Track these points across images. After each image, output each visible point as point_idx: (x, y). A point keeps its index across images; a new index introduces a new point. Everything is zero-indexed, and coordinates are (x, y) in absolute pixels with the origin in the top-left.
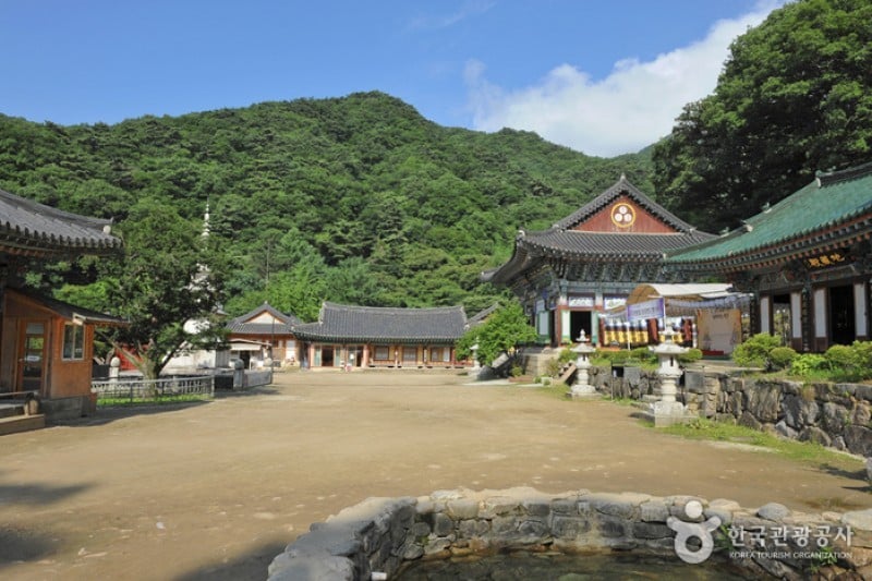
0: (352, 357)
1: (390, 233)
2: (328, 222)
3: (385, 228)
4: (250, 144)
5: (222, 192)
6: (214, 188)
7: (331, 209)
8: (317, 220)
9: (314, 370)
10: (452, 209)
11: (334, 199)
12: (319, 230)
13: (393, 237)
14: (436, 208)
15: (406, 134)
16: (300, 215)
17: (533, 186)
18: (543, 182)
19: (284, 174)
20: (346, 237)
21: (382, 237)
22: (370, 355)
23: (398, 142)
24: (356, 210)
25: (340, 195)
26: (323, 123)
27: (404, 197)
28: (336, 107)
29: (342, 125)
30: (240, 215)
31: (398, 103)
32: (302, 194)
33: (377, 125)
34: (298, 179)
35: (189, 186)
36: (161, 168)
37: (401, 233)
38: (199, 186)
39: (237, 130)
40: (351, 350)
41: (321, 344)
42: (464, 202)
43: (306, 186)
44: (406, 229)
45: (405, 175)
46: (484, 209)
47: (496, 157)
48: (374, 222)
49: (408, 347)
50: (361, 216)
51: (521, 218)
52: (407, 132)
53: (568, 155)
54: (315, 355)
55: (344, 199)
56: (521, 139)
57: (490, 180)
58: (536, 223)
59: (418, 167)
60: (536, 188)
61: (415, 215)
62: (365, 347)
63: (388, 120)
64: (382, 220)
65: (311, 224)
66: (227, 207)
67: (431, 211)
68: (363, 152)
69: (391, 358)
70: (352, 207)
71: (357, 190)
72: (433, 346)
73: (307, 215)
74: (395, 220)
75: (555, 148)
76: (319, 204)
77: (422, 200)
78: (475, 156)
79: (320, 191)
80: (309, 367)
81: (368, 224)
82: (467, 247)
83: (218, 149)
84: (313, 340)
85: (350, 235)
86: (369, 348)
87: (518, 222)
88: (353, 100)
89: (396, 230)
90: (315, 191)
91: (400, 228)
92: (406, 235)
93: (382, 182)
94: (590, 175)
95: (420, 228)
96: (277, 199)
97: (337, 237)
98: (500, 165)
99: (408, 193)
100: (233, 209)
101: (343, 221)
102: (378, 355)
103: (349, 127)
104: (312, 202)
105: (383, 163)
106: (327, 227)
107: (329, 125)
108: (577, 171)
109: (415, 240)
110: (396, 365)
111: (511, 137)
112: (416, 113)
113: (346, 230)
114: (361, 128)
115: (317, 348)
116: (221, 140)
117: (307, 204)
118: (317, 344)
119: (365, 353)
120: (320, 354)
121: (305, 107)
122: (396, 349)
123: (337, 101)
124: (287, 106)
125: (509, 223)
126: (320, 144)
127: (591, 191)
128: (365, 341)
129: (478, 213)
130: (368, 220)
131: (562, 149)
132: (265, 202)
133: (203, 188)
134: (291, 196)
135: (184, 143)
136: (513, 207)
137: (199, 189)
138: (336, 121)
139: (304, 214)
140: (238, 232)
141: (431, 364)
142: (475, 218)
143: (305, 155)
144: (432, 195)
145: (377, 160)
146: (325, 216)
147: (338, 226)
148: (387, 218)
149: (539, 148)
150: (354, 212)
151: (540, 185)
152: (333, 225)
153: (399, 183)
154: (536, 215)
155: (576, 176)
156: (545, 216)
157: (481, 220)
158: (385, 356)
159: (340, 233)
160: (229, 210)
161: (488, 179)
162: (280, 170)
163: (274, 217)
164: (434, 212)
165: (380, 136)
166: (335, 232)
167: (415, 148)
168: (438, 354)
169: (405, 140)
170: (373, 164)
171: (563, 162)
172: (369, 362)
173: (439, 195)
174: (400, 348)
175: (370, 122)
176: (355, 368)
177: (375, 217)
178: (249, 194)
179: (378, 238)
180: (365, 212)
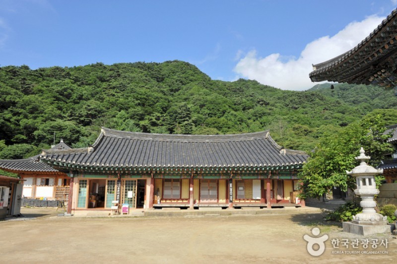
0: (130, 194)
1: (184, 121)
2: (148, 115)
3: (181, 118)
4: (108, 78)
5: (87, 99)
6: (83, 97)
7: (150, 108)
8: (141, 112)
9: (77, 214)
10: (219, 110)
11: (152, 103)
12: (142, 119)
13: (186, 122)
14: (210, 110)
15: (191, 78)
16: (131, 110)
17: (259, 101)
18: (264, 100)
19: (124, 90)
20: (158, 122)
21: (179, 123)
22: (155, 192)
23: (188, 81)
24: (165, 110)
25: (155, 101)
26: (149, 73)
27: (192, 105)
28: (156, 66)
29: (159, 74)
30: (96, 111)
31: (188, 64)
32: (133, 100)
33: (177, 74)
34: (132, 92)
35: (68, 96)
36: (52, 86)
37: (190, 121)
38: (74, 96)
39: (102, 72)
40: (129, 185)
41: (88, 178)
42: (225, 106)
43: (136, 96)
44: (193, 118)
45: (192, 95)
46: (236, 110)
47: (238, 89)
48: (175, 115)
49: (206, 181)
50: (167, 112)
51: (256, 116)
52: (192, 77)
53: (273, 90)
54: (79, 193)
55: (157, 104)
56: (248, 83)
57: (237, 98)
58: (264, 118)
59: (199, 91)
60: (261, 103)
61: (199, 113)
62: (149, 180)
63: (183, 71)
64: (179, 114)
65: (137, 115)
66: (89, 106)
67: (207, 111)
68: (170, 86)
69: (185, 195)
70: (163, 108)
71: (166, 99)
72: (239, 178)
73: (135, 110)
74: (187, 114)
75: (266, 87)
76: (143, 105)
77: (202, 106)
78: (227, 89)
79: (144, 98)
80: (70, 210)
81: (171, 116)
82: (229, 128)
83: (90, 80)
84: (77, 171)
85: (160, 121)
86: (154, 182)
87: (255, 118)
88: (165, 64)
89: (187, 118)
90: (141, 98)
91: (190, 118)
92: (193, 122)
93: (180, 99)
94: (286, 98)
95: (201, 118)
96: (118, 102)
97: (152, 122)
98: (240, 93)
99: (194, 103)
100: (92, 107)
101: (157, 113)
102: (167, 192)
103: (163, 75)
104: (139, 104)
105: (180, 91)
106: (147, 117)
107: (153, 74)
108: (279, 96)
109: (199, 125)
110: (191, 205)
111: (244, 82)
112: (197, 68)
113: (158, 119)
114: (169, 75)
115: (82, 183)
116: (92, 76)
117: (136, 105)
118: (82, 178)
119: (149, 189)
120: (85, 191)
121: (141, 66)
122: (191, 182)
123: (157, 64)
124: (131, 65)
125: (249, 119)
126: (147, 80)
127: (288, 105)
128: (147, 173)
129: (233, 112)
130: (171, 113)
131: (270, 87)
132: (111, 103)
133: (76, 97)
134: (127, 101)
135: (71, 77)
136: (251, 111)
137: (74, 97)
138: (156, 72)
139: (133, 109)
140: (94, 120)
141: (237, 203)
142: (232, 115)
143: (137, 83)
144: (207, 103)
145: (177, 90)
146: (146, 111)
147: (153, 116)
148: (182, 112)
149: (258, 87)
150: (163, 110)
151: (262, 101)
152: (150, 116)
153: (189, 99)
154: (264, 114)
155: (279, 98)
156: (269, 114)
157: (235, 115)
158: (177, 192)
159: (154, 120)
160: (89, 108)
161: (236, 99)
162: (122, 88)
163: (116, 111)
164: (209, 112)
165: (179, 79)
166: (151, 119)
167: (197, 83)
168: (245, 189)
169: (191, 81)
170: (175, 92)
171: (271, 93)
172: (154, 202)
173: (211, 103)
174: (196, 182)
175: (173, 73)
176: (134, 211)
177: (176, 113)
178: (102, 99)
179: (177, 124)
180: (170, 110)
